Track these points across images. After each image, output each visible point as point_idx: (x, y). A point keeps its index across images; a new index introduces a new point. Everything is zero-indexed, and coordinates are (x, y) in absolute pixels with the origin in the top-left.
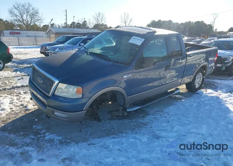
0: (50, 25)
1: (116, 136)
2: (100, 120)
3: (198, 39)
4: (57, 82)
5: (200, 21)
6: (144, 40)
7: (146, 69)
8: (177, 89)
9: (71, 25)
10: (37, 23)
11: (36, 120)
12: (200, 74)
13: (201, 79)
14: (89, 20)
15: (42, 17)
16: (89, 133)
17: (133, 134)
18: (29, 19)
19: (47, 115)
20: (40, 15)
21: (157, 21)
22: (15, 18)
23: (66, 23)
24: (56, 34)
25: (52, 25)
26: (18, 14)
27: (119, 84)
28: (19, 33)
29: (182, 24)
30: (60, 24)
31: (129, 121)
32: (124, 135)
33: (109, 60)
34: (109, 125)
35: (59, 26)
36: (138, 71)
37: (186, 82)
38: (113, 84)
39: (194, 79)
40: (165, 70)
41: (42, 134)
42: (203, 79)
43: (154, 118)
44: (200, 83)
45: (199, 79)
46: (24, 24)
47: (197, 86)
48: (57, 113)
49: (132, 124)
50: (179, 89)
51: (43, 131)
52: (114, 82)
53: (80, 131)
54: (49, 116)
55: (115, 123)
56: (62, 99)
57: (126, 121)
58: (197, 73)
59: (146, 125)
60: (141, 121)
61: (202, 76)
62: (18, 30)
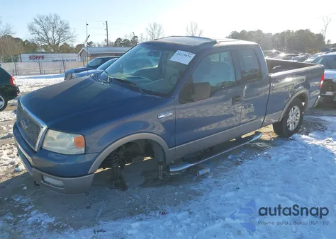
0: (86, 45)
1: (144, 217)
2: (124, 188)
3: (300, 56)
4: (45, 127)
5: (304, 29)
6: (194, 55)
7: (198, 102)
8: (257, 133)
9: (116, 42)
10: (68, 42)
11: (25, 188)
12: (296, 108)
13: (299, 115)
14: (142, 34)
15: (74, 34)
16: (101, 210)
17: (173, 212)
18: (56, 37)
19: (35, 182)
20: (72, 31)
21: (239, 32)
22: (37, 36)
23: (107, 40)
24: (92, 56)
25: (90, 44)
26: (41, 31)
27: (153, 128)
28: (43, 57)
29: (277, 34)
30: (100, 43)
31: (173, 188)
32: (158, 215)
33: (136, 89)
34: (137, 196)
35: (99, 45)
36: (184, 106)
37: (274, 121)
38: (142, 128)
39: (286, 116)
40: (233, 104)
41: (26, 212)
42: (301, 115)
43: (215, 182)
44: (297, 122)
45: (294, 116)
46: (49, 44)
47: (292, 127)
48: (48, 179)
49: (176, 193)
50: (260, 133)
51: (30, 207)
52: (145, 126)
53: (88, 208)
54: (37, 183)
55: (149, 192)
56: (53, 155)
57: (168, 188)
58: (291, 106)
59: (199, 194)
60: (193, 188)
61: (299, 112)
62: (43, 53)
